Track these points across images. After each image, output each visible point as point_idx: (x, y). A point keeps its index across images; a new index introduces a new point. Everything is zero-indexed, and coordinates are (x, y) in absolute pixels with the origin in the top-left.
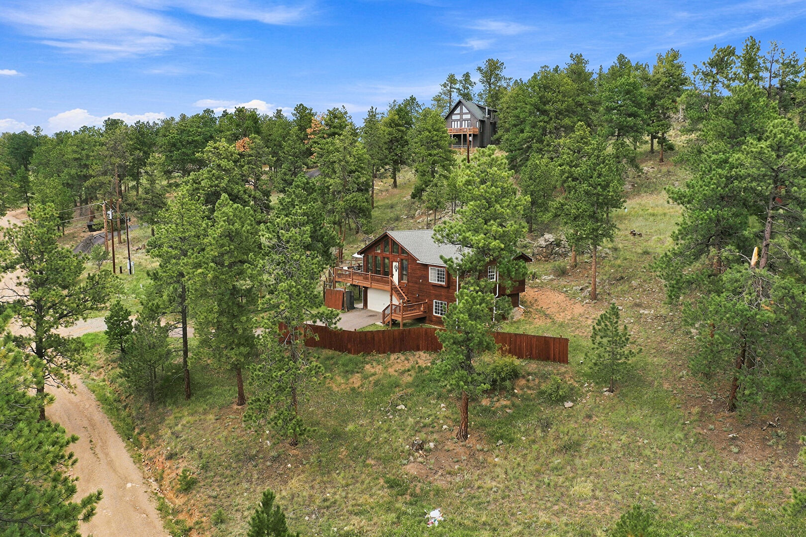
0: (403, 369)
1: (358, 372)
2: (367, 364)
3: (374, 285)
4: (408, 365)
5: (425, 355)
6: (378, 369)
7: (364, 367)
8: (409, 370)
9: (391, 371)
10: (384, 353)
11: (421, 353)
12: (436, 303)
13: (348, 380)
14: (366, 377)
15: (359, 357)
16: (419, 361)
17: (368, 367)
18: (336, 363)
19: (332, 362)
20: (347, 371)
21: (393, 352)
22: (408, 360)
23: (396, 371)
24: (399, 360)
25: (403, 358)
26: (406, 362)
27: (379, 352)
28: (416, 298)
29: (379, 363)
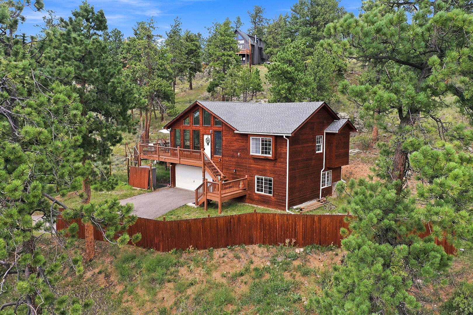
0: (232, 272)
1: (169, 281)
2: (182, 266)
3: (184, 161)
4: (239, 267)
5: (261, 250)
6: (198, 274)
7: (178, 271)
8: (242, 275)
9: (216, 276)
10: (205, 248)
11: (256, 247)
12: (258, 179)
13: (155, 295)
14: (181, 290)
15: (171, 256)
16: (254, 259)
17: (183, 271)
18: (138, 266)
19: (132, 264)
20: (153, 280)
21: (217, 246)
22: (238, 258)
23: (223, 276)
24: (225, 259)
25: (231, 255)
26: (236, 261)
27: (198, 247)
28: (232, 174)
29: (198, 264)
